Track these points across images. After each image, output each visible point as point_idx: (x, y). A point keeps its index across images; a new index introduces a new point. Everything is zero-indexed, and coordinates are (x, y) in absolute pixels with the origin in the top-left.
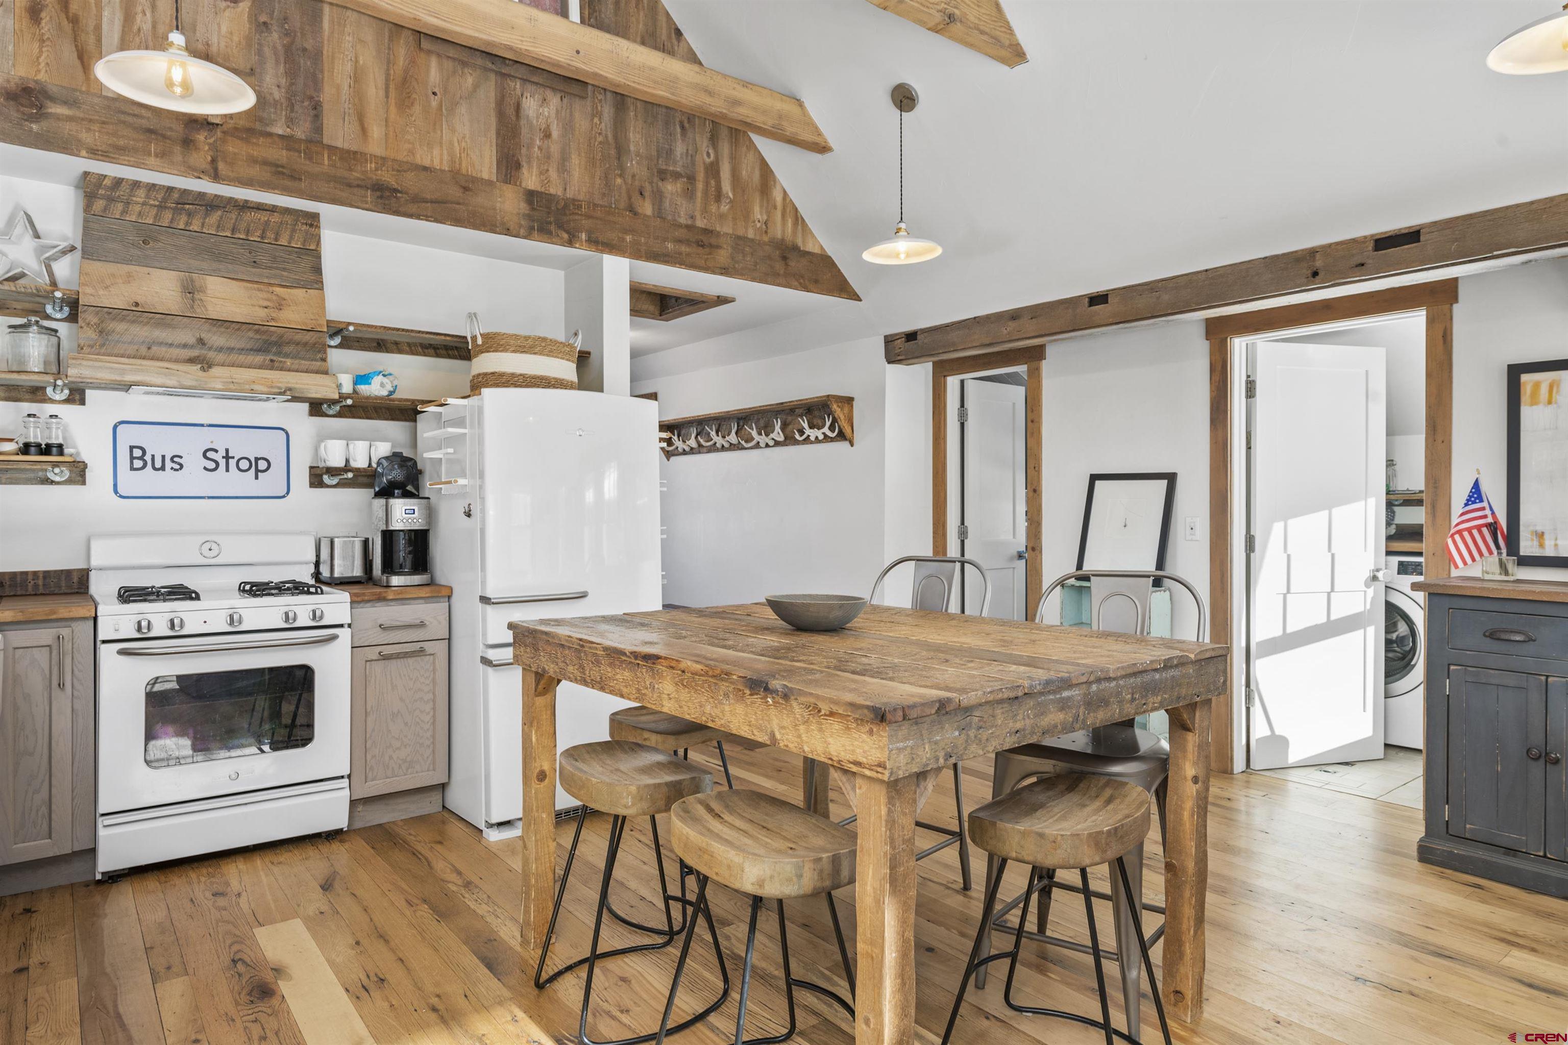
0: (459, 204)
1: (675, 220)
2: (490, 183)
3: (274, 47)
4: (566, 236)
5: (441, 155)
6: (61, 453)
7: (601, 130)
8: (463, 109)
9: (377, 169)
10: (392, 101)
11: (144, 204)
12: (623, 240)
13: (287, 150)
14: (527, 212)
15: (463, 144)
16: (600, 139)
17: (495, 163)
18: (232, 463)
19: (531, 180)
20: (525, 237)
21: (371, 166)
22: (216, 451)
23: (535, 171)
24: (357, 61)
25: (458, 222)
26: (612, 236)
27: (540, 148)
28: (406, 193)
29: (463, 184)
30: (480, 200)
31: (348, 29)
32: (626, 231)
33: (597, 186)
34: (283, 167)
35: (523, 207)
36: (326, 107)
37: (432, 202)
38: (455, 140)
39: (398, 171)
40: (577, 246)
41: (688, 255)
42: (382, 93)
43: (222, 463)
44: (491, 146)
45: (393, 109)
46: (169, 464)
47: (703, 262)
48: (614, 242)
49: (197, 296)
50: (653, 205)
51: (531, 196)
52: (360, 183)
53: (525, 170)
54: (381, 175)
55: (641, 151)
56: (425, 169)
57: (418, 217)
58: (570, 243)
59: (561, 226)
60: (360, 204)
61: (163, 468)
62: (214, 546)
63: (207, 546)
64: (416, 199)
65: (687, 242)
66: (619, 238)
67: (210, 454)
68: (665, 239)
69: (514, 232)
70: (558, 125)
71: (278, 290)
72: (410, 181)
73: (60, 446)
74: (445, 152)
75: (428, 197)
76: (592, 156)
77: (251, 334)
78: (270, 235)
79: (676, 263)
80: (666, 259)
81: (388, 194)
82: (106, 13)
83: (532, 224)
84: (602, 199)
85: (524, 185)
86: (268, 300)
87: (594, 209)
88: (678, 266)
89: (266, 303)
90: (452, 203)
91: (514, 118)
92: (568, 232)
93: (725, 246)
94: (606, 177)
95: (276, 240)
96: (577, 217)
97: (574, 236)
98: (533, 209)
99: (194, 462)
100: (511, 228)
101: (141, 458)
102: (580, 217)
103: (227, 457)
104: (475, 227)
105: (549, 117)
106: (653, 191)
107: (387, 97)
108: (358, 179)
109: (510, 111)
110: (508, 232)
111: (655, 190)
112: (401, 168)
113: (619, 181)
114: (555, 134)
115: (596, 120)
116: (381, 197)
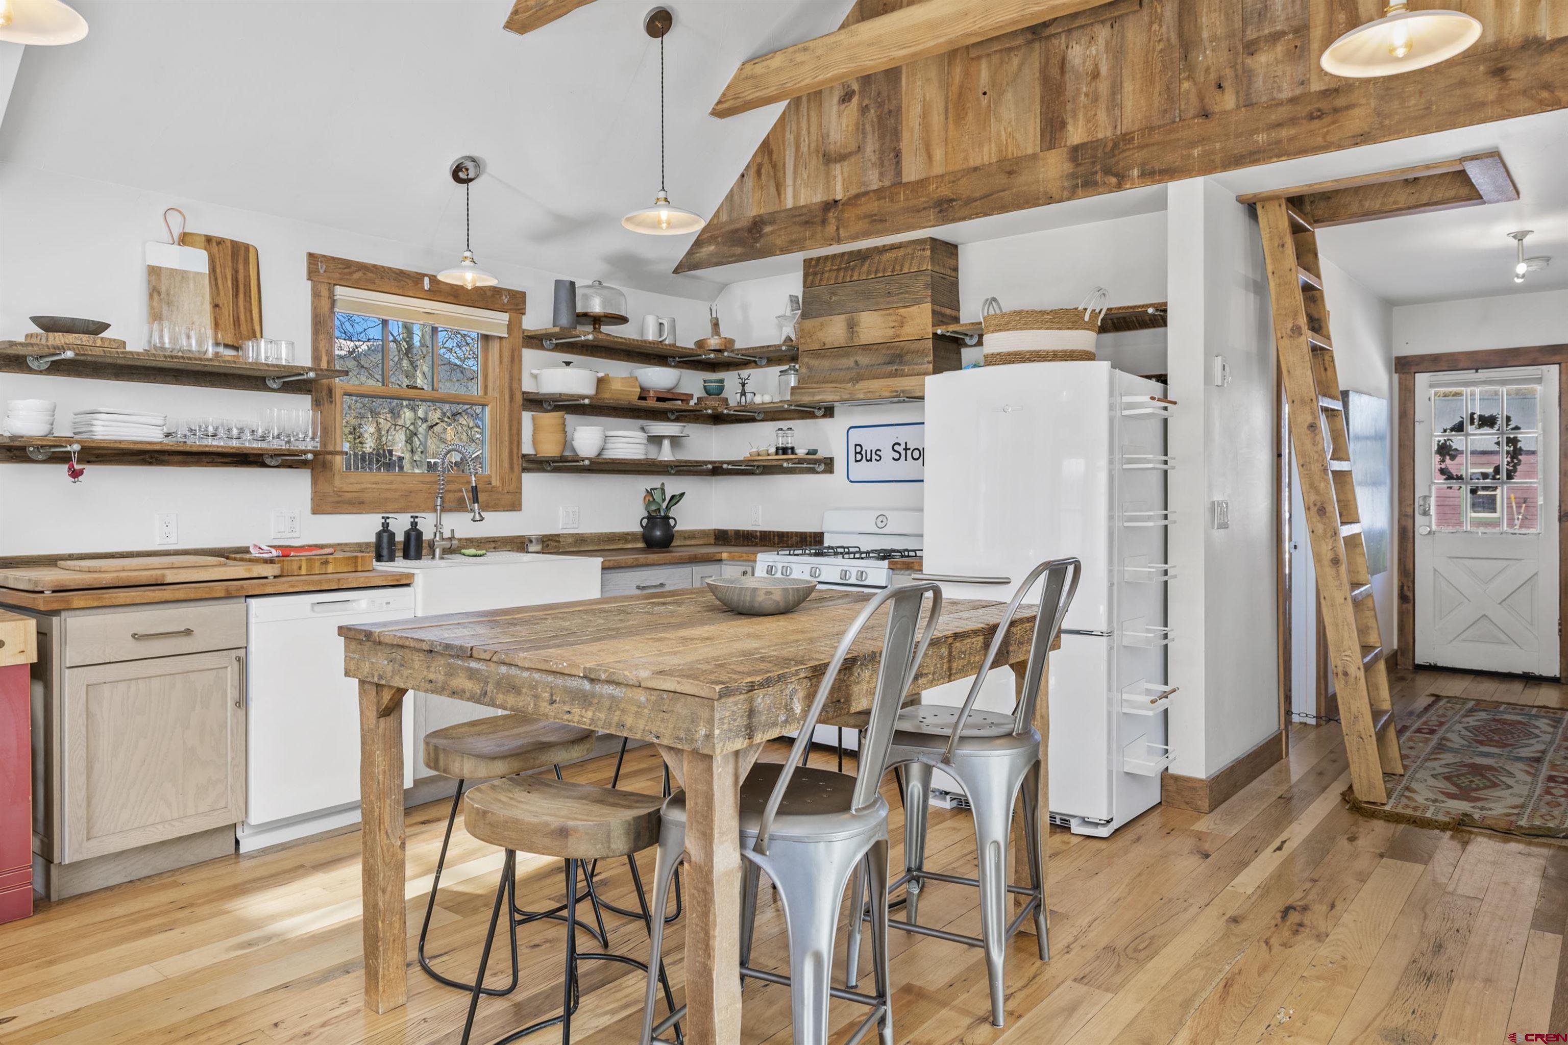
0: (1004, 191)
1: (1274, 99)
2: (1034, 156)
3: (872, 121)
4: (1114, 180)
5: (990, 149)
6: (793, 453)
7: (1162, 35)
8: (1009, 96)
9: (937, 188)
10: (950, 120)
11: (830, 271)
12: (1189, 156)
13: (878, 200)
14: (1071, 171)
15: (1009, 129)
16: (1159, 47)
17: (1039, 133)
18: (909, 452)
19: (1076, 134)
20: (1069, 199)
21: (932, 187)
22: (899, 444)
23: (1081, 121)
24: (925, 100)
25: (1004, 208)
26: (1172, 158)
27: (1086, 95)
28: (960, 199)
29: (1008, 169)
30: (1023, 180)
31: (919, 76)
32: (1193, 144)
33: (1156, 104)
34: (875, 215)
35: (1068, 167)
36: (904, 151)
37: (981, 199)
38: (1002, 129)
39: (954, 182)
40: (1128, 186)
41: (1291, 139)
42: (942, 117)
43: (903, 453)
44: (1035, 118)
45: (951, 126)
46: (874, 457)
47: (1320, 139)
48: (1177, 164)
49: (855, 329)
50: (1237, 93)
51: (1075, 152)
52: (925, 205)
53: (1070, 128)
54: (941, 192)
55: (1218, 33)
56: (976, 169)
57: (970, 217)
58: (1119, 187)
59: (1108, 171)
60: (926, 224)
61: (871, 460)
62: (885, 520)
63: (881, 518)
64: (969, 201)
65: (1293, 121)
66: (1182, 156)
67: (896, 447)
68: (1252, 132)
69: (1058, 197)
70: (1107, 58)
71: (902, 311)
72: (965, 188)
73: (792, 448)
74: (993, 145)
75: (978, 195)
76: (1149, 73)
77: (884, 351)
78: (898, 267)
79: (1271, 158)
80: (1256, 157)
81: (946, 206)
82: (787, 152)
83: (1074, 182)
84: (1163, 117)
85: (1068, 144)
86: (895, 321)
87: (1150, 134)
88: (1275, 160)
89: (892, 324)
90: (998, 192)
91: (1058, 77)
92: (1116, 175)
93: (1363, 101)
94: (1168, 88)
95: (901, 270)
96: (1127, 154)
97: (1123, 177)
98: (1078, 165)
99: (888, 454)
100: (1054, 195)
101: (860, 453)
102: (1131, 152)
103: (906, 449)
104: (1019, 207)
105: (1097, 54)
106: (1236, 76)
107: (947, 118)
108: (925, 202)
109: (1054, 72)
110: (1050, 200)
111: (1240, 72)
112: (954, 177)
113: (1186, 85)
114: (1104, 70)
115: (1155, 27)
116: (941, 211)
